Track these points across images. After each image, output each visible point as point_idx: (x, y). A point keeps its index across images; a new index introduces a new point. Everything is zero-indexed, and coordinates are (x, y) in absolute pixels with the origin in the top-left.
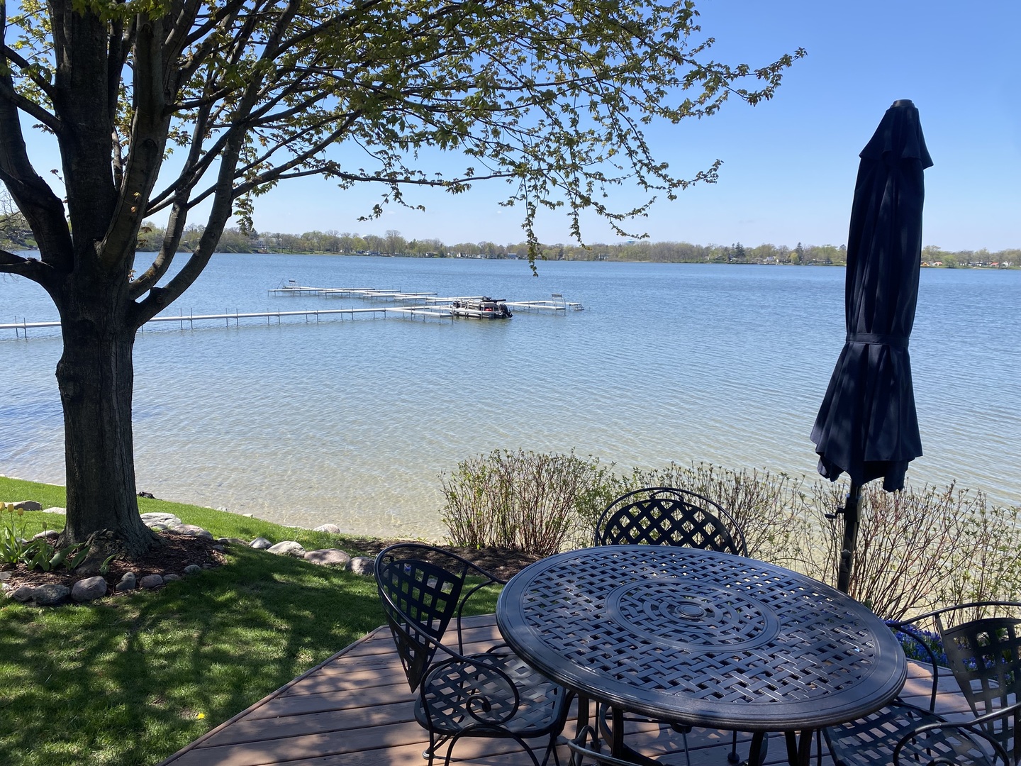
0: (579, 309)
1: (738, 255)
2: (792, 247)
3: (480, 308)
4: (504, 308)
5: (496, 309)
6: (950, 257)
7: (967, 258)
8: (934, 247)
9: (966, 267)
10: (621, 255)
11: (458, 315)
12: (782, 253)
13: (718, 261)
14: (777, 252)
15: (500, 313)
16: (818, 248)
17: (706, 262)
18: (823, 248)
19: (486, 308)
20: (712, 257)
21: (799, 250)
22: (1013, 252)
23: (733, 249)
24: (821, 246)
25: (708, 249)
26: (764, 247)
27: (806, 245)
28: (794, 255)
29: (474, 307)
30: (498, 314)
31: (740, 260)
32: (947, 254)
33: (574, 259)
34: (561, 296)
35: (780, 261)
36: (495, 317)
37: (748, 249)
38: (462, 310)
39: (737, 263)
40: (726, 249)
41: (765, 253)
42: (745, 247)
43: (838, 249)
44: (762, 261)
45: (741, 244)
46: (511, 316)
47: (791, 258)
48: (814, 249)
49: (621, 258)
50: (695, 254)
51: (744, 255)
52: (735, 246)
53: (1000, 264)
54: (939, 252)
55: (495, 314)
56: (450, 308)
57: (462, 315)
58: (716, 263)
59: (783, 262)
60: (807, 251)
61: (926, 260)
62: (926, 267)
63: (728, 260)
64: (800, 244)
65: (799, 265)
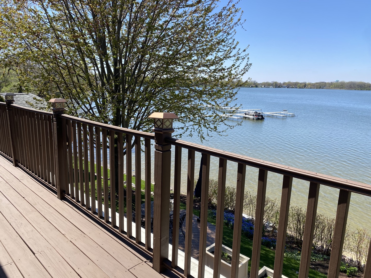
0: (293, 116)
3: (253, 116)
4: (262, 116)
10: (331, 86)
11: (246, 118)
15: (260, 117)
19: (255, 116)
29: (251, 115)
30: (260, 118)
34: (286, 111)
36: (258, 119)
38: (247, 116)
46: (264, 119)
55: (258, 118)
56: (243, 115)
57: (247, 118)
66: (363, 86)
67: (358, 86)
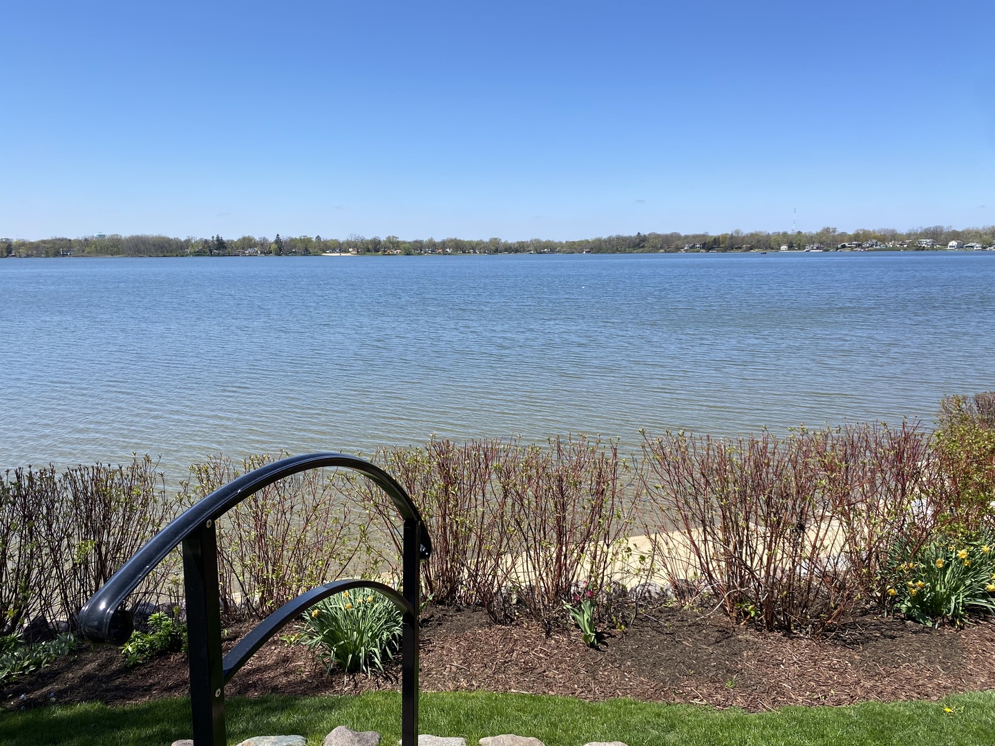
1: (219, 248)
2: (272, 239)
6: (407, 246)
7: (419, 246)
8: (394, 237)
9: (420, 254)
10: (87, 250)
12: (262, 245)
13: (199, 254)
14: (258, 244)
16: (296, 239)
17: (187, 255)
18: (301, 239)
20: (192, 251)
21: (278, 241)
22: (452, 241)
23: (213, 241)
24: (298, 237)
25: (188, 242)
26: (244, 239)
27: (284, 236)
28: (274, 247)
31: (221, 252)
32: (404, 242)
33: (28, 256)
35: (261, 253)
37: (228, 241)
39: (218, 255)
40: (206, 242)
41: (246, 246)
42: (225, 239)
43: (314, 239)
44: (244, 253)
45: (220, 236)
47: (272, 249)
48: (292, 240)
49: (89, 253)
50: (174, 247)
51: (225, 248)
52: (215, 239)
53: (443, 251)
54: (398, 242)
58: (197, 255)
59: (265, 253)
60: (286, 242)
61: (389, 248)
62: (389, 255)
63: (209, 252)
64: (278, 235)
65: (280, 255)
66: (166, 245)
67: (154, 245)
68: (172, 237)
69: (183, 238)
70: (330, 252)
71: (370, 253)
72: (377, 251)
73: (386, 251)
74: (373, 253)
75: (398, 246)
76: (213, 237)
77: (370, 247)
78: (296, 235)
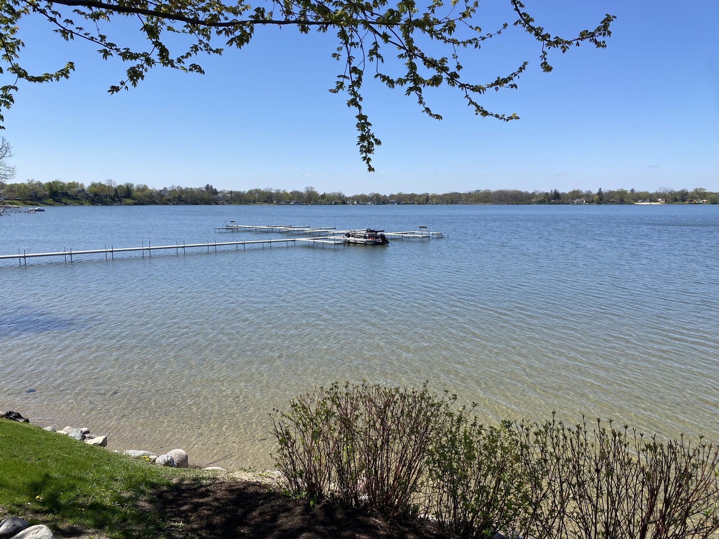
0: (440, 237)
1: (555, 198)
2: (595, 191)
3: (365, 237)
4: (383, 237)
5: (377, 237)
6: (714, 196)
8: (701, 189)
10: (470, 199)
11: (349, 243)
12: (587, 196)
13: (541, 202)
14: (584, 195)
15: (380, 240)
16: (614, 192)
17: (532, 204)
18: (618, 192)
20: (537, 200)
21: (600, 193)
23: (551, 194)
24: (616, 190)
25: (533, 194)
26: (574, 192)
27: (605, 190)
28: (597, 197)
29: (360, 237)
30: (378, 241)
31: (557, 201)
32: (711, 193)
33: (437, 204)
34: (426, 227)
35: (586, 202)
36: (376, 244)
37: (562, 193)
38: (352, 239)
39: (555, 203)
40: (547, 194)
41: (575, 197)
42: (560, 192)
43: (629, 192)
44: (573, 202)
45: (557, 190)
46: (388, 243)
47: (594, 199)
48: (611, 192)
49: (471, 201)
50: (524, 198)
51: (559, 198)
52: (553, 192)
54: (705, 193)
55: (376, 241)
56: (343, 238)
57: (351, 243)
58: (540, 204)
59: (589, 202)
60: (606, 194)
61: (696, 198)
62: (696, 203)
63: (548, 201)
64: (600, 189)
65: (600, 204)
66: (519, 196)
67: (511, 197)
68: (523, 191)
69: (530, 192)
70: (641, 202)
71: (677, 202)
72: (683, 200)
73: (693, 201)
74: (680, 202)
75: (705, 197)
76: (552, 191)
77: (678, 197)
78: (615, 189)
